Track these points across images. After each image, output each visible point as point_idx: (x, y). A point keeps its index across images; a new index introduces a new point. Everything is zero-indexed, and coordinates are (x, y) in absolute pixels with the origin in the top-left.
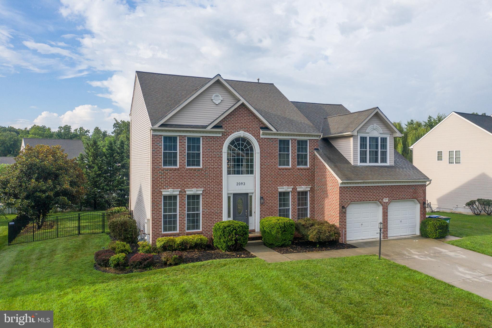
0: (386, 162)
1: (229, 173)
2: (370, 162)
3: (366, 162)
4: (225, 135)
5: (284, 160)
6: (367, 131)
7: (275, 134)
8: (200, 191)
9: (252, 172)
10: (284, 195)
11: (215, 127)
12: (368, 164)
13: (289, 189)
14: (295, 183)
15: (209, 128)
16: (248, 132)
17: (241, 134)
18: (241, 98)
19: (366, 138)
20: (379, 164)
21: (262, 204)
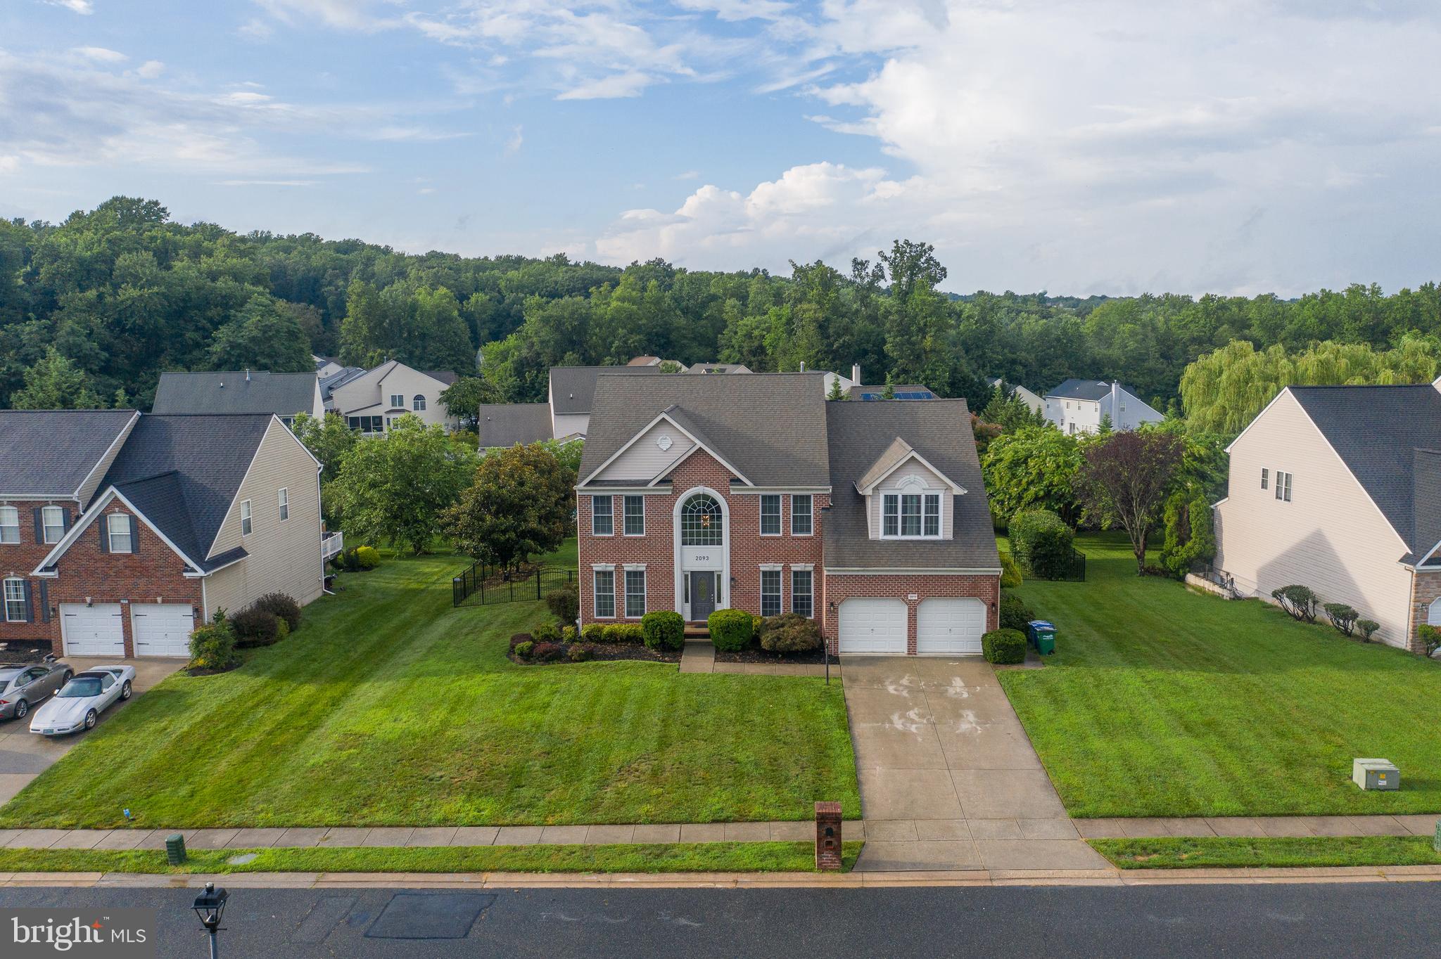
0: (937, 533)
1: (684, 543)
2: (904, 533)
3: (896, 533)
4: (677, 492)
5: (770, 523)
6: (896, 487)
7: (752, 489)
8: (642, 567)
9: (720, 543)
10: (771, 577)
11: (662, 482)
12: (900, 537)
13: (778, 567)
14: (787, 559)
15: (650, 486)
16: (711, 487)
17: (700, 489)
18: (697, 441)
19: (896, 497)
20: (923, 537)
21: (732, 587)
